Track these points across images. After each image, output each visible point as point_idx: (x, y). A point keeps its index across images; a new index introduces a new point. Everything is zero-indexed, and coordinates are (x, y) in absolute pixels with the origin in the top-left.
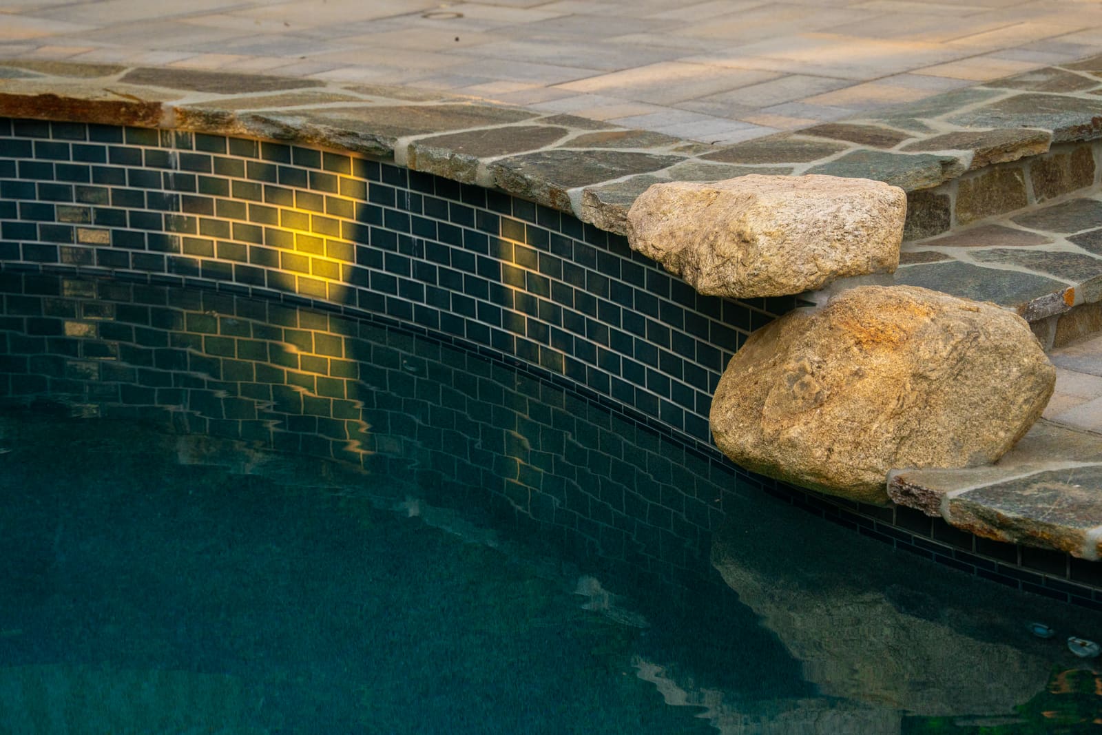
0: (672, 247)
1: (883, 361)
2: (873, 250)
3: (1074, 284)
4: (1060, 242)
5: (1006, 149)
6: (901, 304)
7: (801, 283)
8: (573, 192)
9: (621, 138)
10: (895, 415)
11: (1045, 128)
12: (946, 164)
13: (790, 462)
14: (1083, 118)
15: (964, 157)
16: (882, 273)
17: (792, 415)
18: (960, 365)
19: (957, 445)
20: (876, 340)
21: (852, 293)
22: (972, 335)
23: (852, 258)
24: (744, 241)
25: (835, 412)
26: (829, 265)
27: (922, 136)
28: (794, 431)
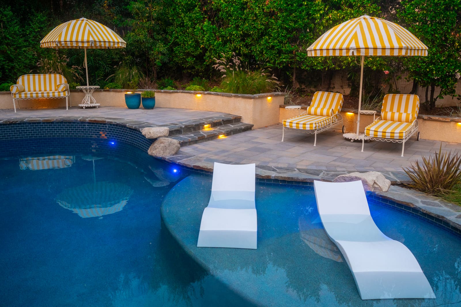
0: (144, 134)
1: (162, 145)
2: (164, 134)
3: (190, 139)
4: (192, 135)
5: (189, 126)
6: (165, 139)
7: (156, 137)
8: (140, 129)
9: (150, 124)
10: (163, 150)
11: (194, 124)
12: (181, 127)
13: (153, 155)
14: (199, 123)
15: (183, 126)
16: (165, 136)
17: (153, 150)
18: (169, 145)
19: (169, 153)
20: (162, 143)
21: (161, 138)
22: (171, 142)
23: (161, 135)
24: (150, 133)
25: (157, 150)
26: (159, 135)
27: (181, 124)
28: (154, 152)
